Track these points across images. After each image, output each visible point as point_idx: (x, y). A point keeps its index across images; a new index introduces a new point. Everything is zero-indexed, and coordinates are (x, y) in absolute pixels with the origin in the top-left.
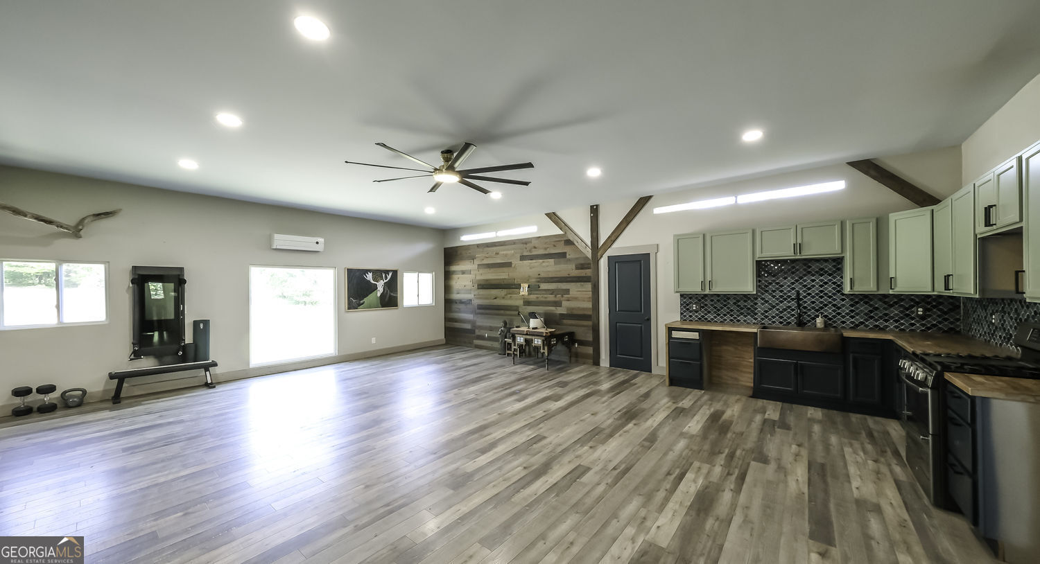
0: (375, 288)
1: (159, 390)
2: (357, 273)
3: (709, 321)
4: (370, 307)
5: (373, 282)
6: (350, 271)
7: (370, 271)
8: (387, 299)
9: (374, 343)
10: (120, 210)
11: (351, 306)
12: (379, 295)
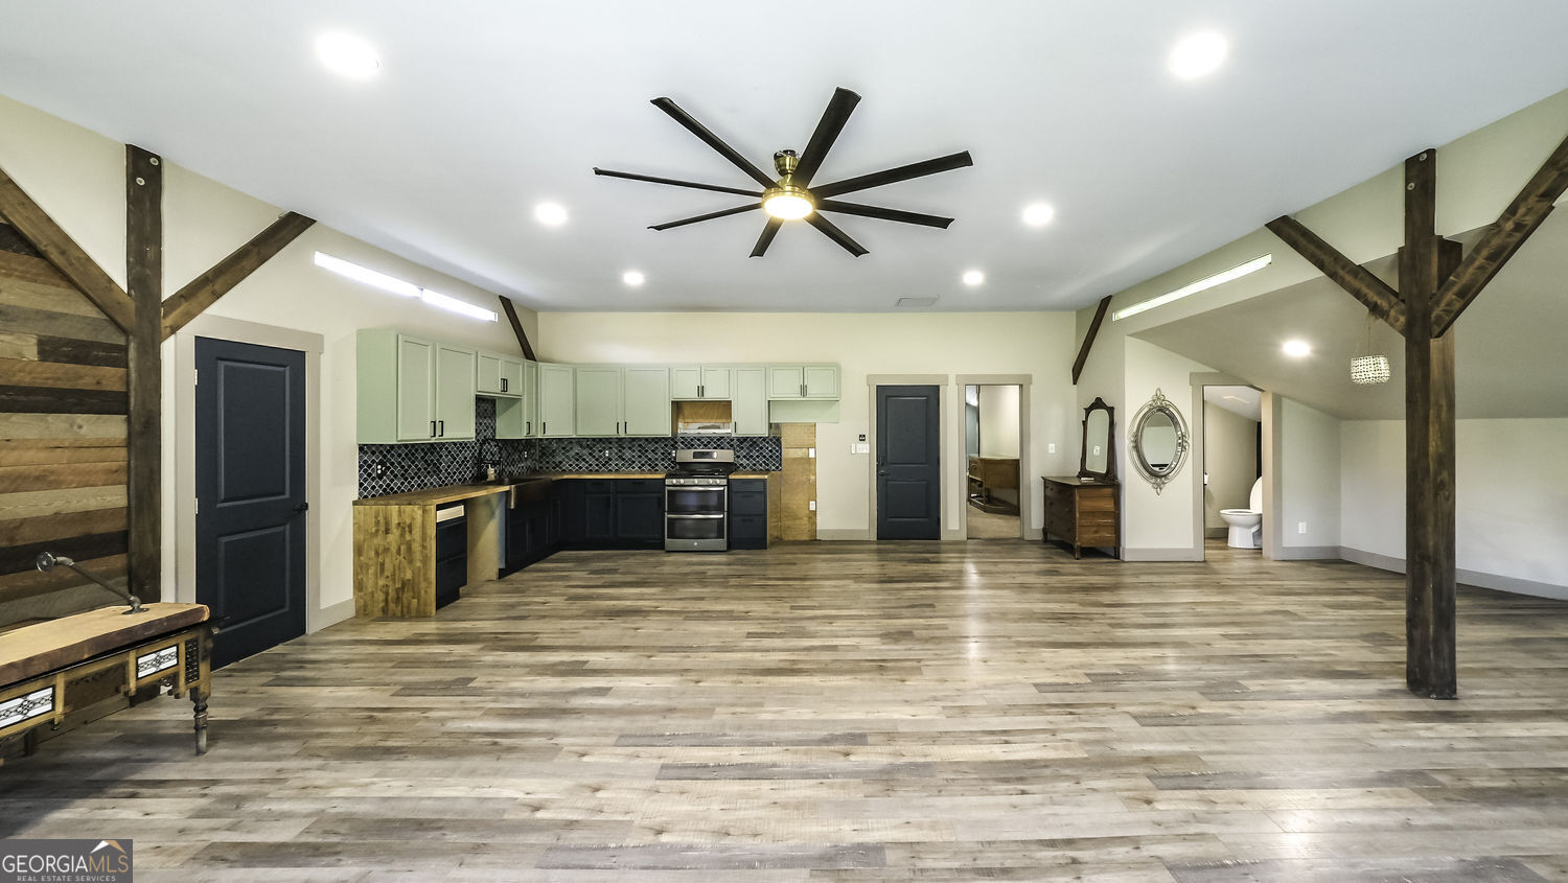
3: (396, 492)
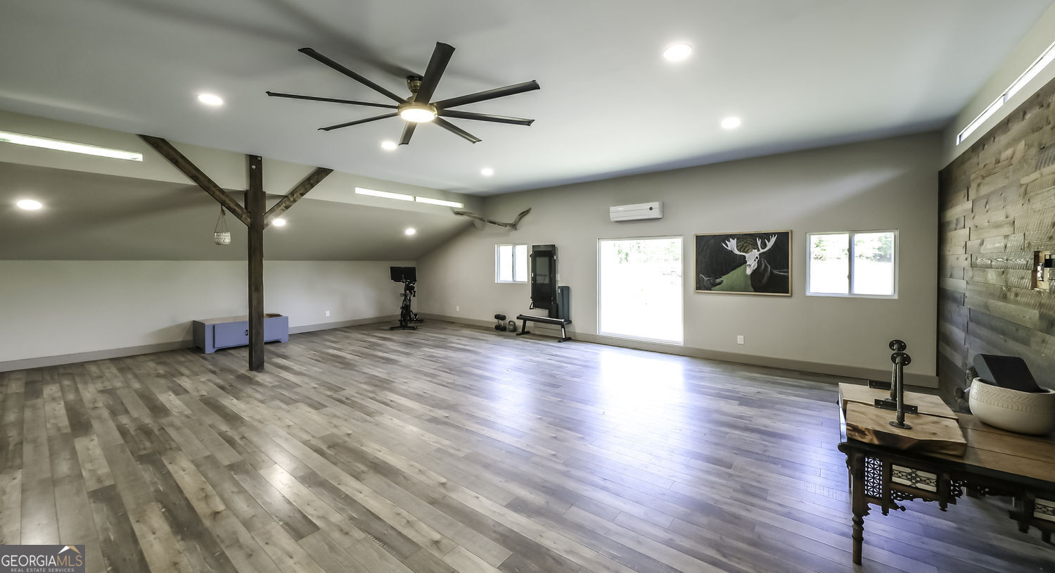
0: (743, 261)
1: (546, 334)
2: (712, 241)
4: (732, 289)
5: (738, 253)
6: (699, 239)
7: (733, 236)
8: (765, 280)
9: (740, 344)
10: (530, 209)
11: (700, 286)
12: (749, 271)
